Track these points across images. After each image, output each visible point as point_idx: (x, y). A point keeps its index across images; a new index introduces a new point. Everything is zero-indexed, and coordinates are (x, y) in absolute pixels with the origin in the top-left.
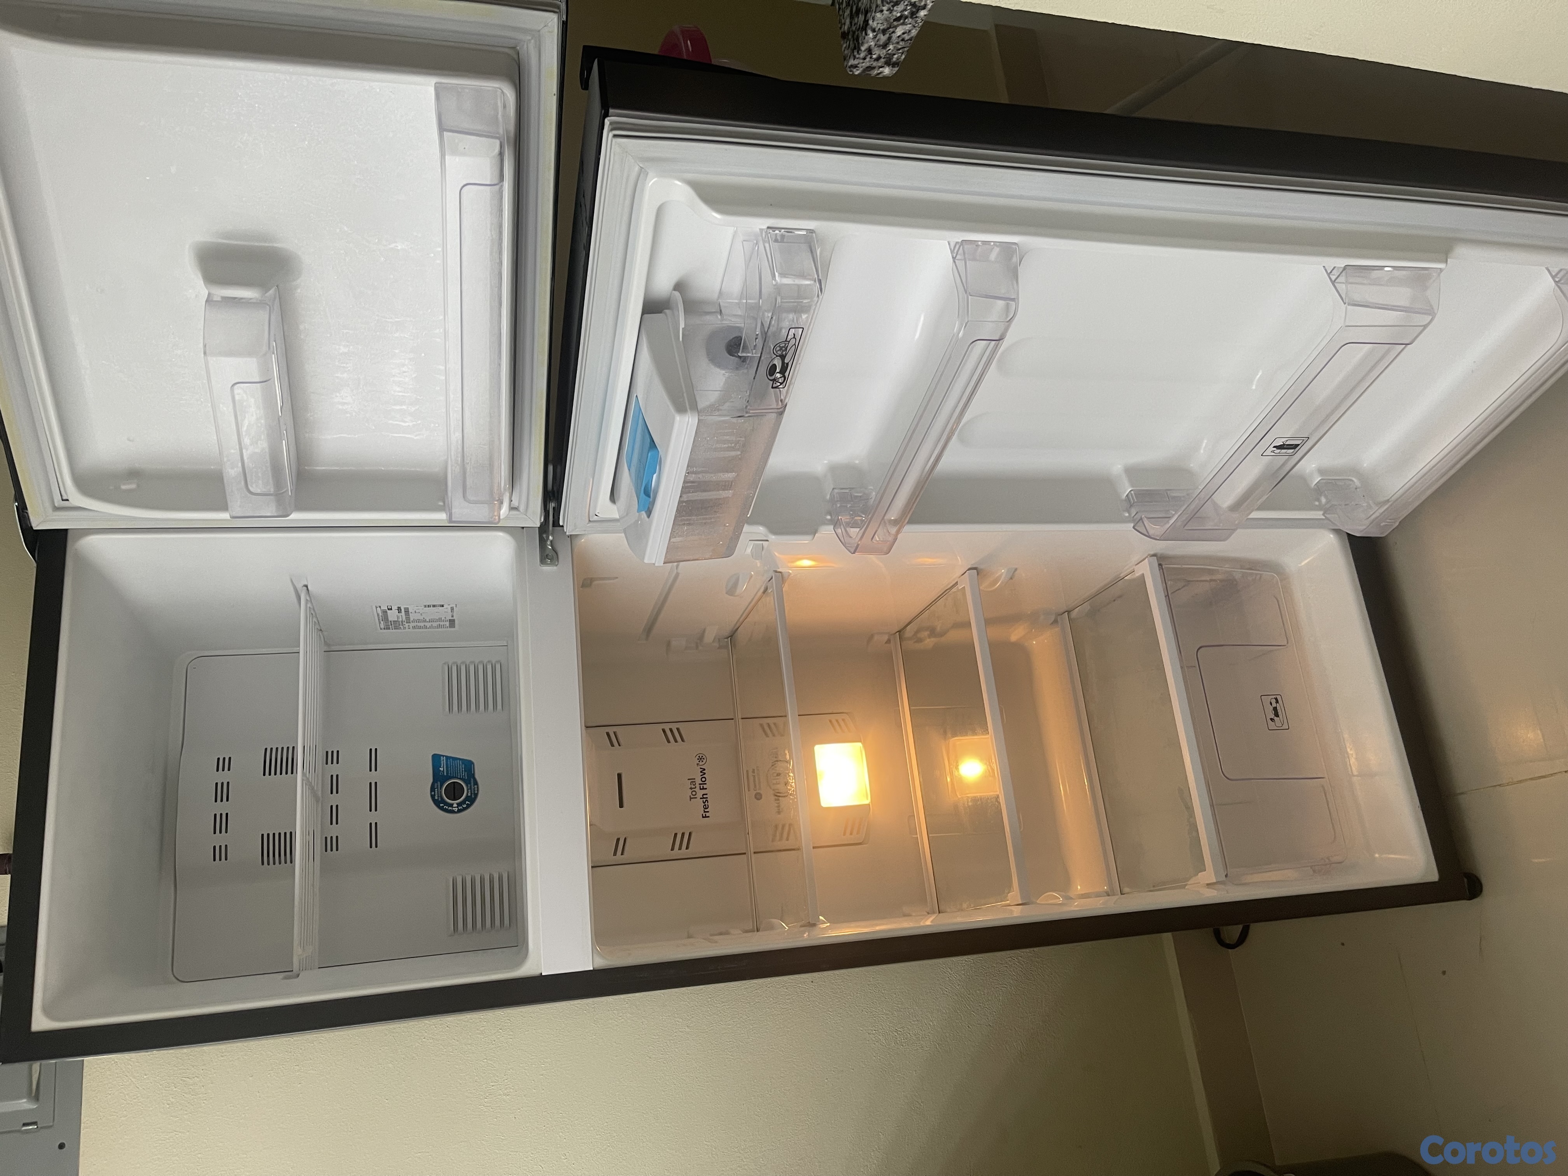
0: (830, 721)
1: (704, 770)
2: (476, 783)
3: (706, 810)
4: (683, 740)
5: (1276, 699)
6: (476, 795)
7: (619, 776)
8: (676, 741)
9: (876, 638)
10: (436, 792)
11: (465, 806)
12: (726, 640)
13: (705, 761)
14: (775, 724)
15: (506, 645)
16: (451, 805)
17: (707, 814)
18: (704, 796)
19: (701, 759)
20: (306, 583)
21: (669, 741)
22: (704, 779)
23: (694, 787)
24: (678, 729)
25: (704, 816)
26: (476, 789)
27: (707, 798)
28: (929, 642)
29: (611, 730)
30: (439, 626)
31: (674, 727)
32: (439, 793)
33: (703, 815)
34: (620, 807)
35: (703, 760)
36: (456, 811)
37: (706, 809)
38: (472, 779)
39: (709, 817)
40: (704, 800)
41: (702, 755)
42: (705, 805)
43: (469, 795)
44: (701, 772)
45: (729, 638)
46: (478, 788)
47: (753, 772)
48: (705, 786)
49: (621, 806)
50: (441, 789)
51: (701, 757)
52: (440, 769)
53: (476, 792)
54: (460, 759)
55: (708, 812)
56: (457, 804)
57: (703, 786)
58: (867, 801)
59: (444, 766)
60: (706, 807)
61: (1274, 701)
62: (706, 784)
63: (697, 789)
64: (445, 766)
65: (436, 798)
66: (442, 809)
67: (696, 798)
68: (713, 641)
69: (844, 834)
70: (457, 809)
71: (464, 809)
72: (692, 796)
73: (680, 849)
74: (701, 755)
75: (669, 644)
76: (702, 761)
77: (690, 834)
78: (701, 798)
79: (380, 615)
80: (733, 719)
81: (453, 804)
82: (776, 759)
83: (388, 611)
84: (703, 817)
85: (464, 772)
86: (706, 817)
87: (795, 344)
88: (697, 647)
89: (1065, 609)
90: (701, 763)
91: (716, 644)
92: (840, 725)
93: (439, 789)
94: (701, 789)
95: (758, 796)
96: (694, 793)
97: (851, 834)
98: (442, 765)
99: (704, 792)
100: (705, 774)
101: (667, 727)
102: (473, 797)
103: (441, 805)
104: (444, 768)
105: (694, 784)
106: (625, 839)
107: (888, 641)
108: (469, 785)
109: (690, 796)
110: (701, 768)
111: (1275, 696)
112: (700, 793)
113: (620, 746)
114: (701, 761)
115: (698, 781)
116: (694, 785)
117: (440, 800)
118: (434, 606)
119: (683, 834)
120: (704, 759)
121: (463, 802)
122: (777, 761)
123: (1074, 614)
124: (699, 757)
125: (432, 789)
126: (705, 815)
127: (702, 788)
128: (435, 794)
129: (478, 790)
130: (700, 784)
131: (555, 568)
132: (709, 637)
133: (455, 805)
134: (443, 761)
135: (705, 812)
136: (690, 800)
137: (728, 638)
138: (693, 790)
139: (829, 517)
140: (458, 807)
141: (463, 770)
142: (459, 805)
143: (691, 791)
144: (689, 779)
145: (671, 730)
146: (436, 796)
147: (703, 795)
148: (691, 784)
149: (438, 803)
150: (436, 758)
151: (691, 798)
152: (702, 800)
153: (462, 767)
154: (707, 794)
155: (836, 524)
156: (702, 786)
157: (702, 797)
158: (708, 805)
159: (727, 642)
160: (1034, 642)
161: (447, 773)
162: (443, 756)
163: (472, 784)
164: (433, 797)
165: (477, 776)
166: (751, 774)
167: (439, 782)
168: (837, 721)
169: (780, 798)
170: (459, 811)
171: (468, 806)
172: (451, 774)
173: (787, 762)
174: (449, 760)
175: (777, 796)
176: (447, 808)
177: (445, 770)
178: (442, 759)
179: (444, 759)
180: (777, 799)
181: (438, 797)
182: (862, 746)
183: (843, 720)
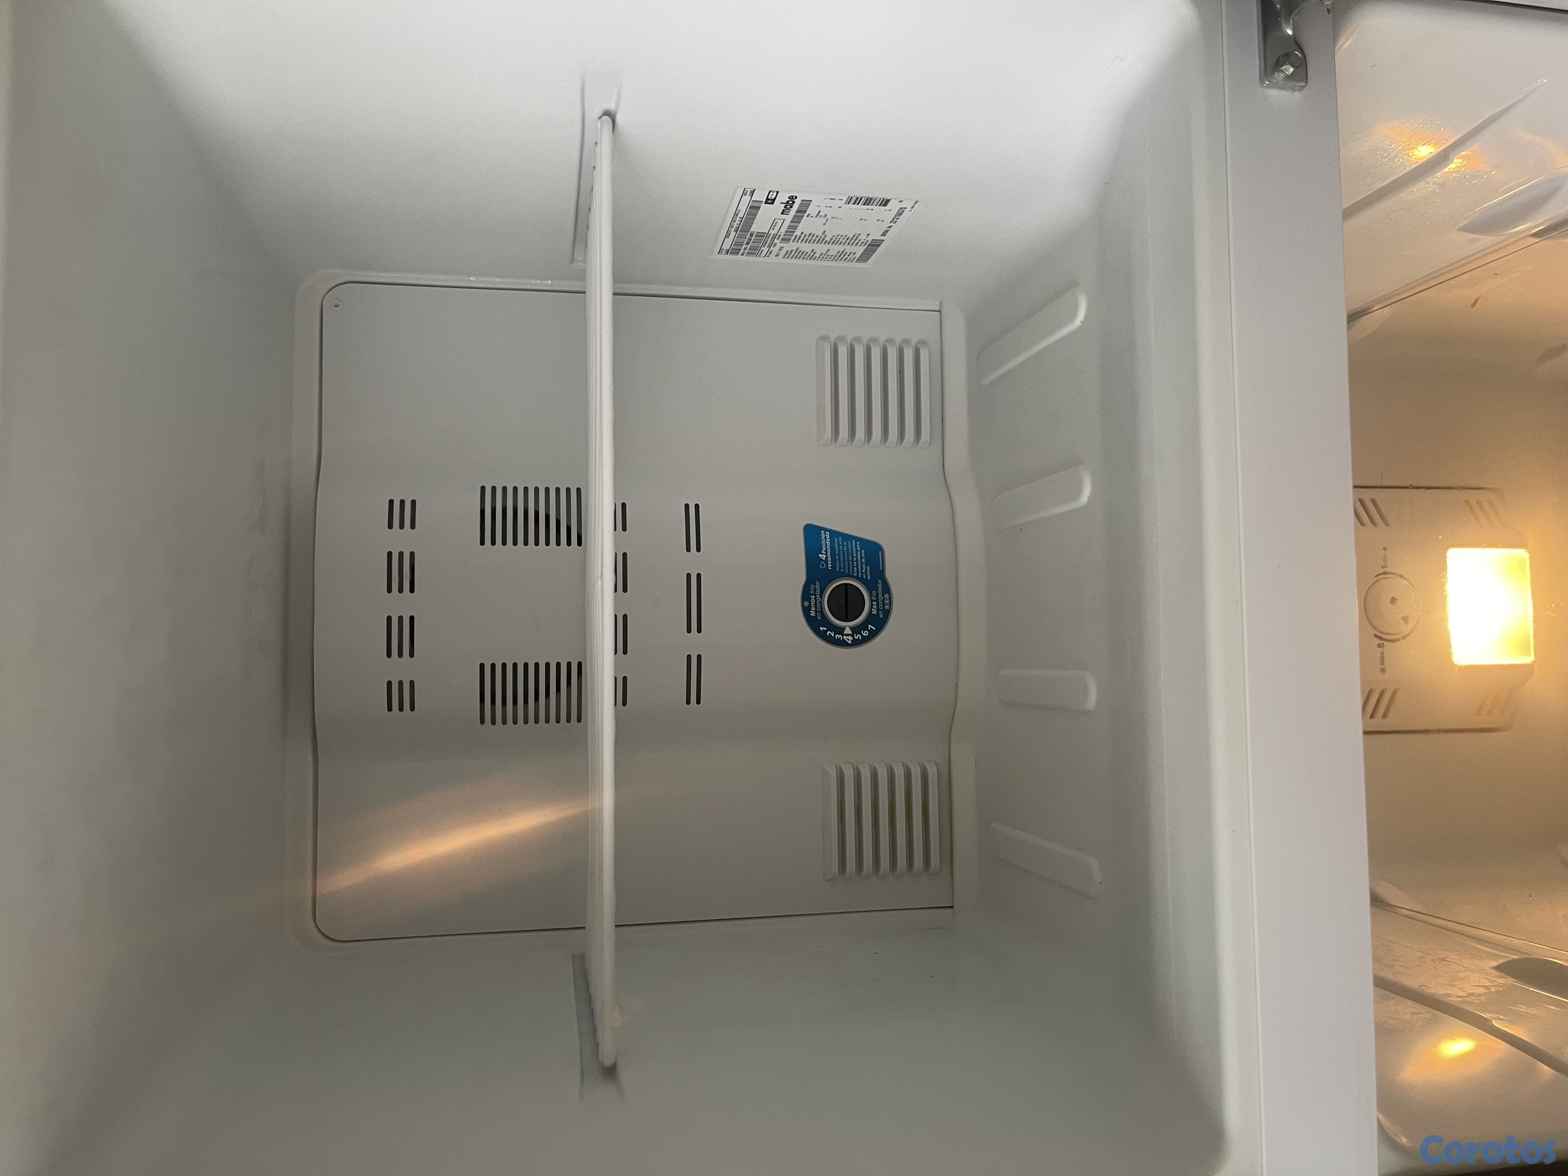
0: (1467, 502)
2: (887, 589)
6: (887, 613)
10: (813, 601)
11: (865, 633)
14: (1373, 501)
15: (937, 309)
16: (841, 630)
20: (612, 107)
26: (887, 601)
30: (841, 256)
32: (818, 603)
36: (850, 642)
38: (880, 581)
43: (874, 612)
46: (890, 599)
50: (821, 598)
52: (820, 555)
53: (887, 607)
54: (857, 539)
56: (852, 629)
58: (1528, 659)
59: (826, 551)
64: (829, 551)
65: (813, 614)
66: (822, 636)
69: (1481, 713)
70: (851, 638)
71: (865, 640)
79: (741, 215)
81: (843, 629)
82: (1382, 571)
83: (763, 205)
85: (864, 565)
92: (1486, 511)
93: (818, 596)
98: (824, 548)
102: (881, 616)
103: (821, 628)
104: (826, 555)
108: (874, 593)
117: (819, 618)
118: (868, 201)
121: (863, 626)
125: (806, 595)
128: (810, 606)
129: (890, 604)
133: (848, 631)
134: (825, 537)
140: (852, 635)
141: (863, 561)
142: (855, 630)
146: (813, 609)
149: (816, 623)
150: (812, 533)
153: (860, 555)
161: (833, 566)
162: (826, 530)
163: (880, 589)
164: (806, 611)
165: (889, 575)
167: (817, 583)
168: (1478, 502)
169: (1383, 643)
170: (856, 643)
171: (873, 635)
172: (840, 568)
173: (1401, 576)
174: (836, 540)
175: (1381, 638)
176: (833, 635)
177: (829, 559)
178: (823, 536)
179: (828, 537)
180: (1379, 646)
181: (816, 611)
182: (1527, 554)
183: (1489, 502)
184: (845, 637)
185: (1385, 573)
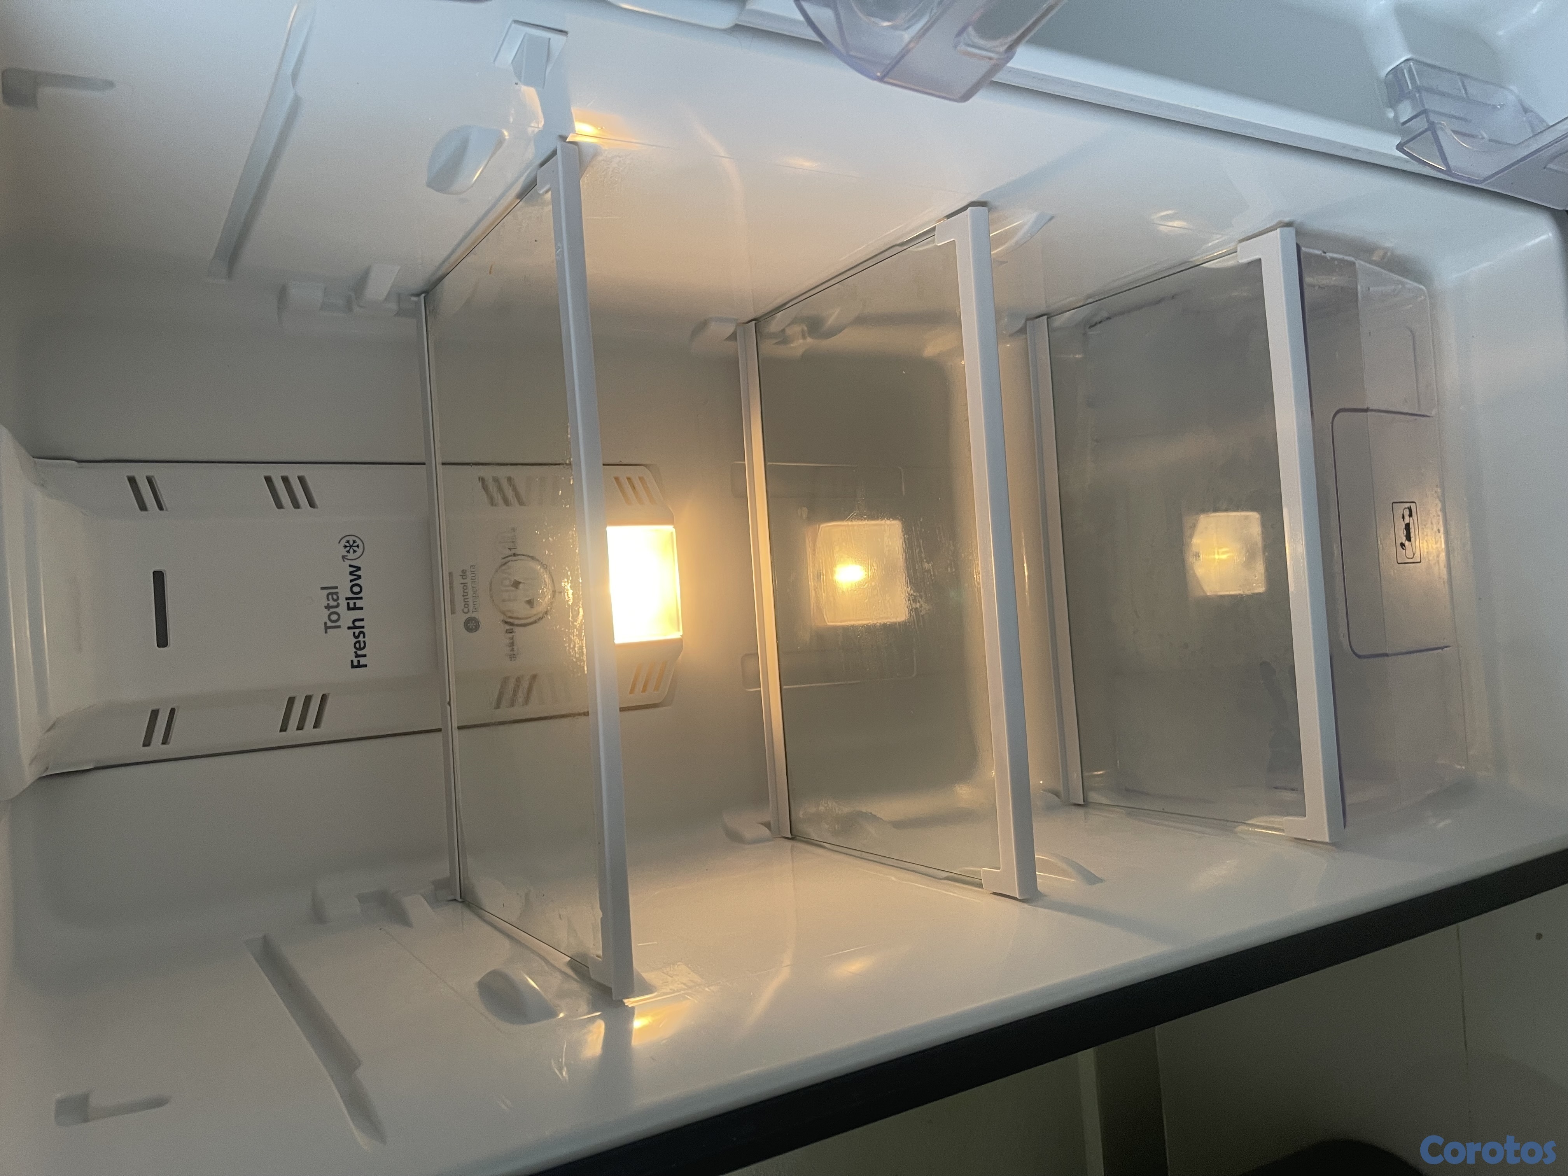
0: (616, 479)
1: (359, 569)
3: (360, 652)
4: (312, 504)
5: (1410, 509)
7: (159, 578)
8: (296, 505)
9: (713, 327)
12: (414, 299)
13: (360, 551)
14: (510, 480)
17: (363, 661)
18: (357, 624)
19: (351, 546)
21: (279, 505)
22: (356, 589)
23: (335, 604)
24: (301, 479)
25: (355, 663)
27: (363, 627)
28: (805, 346)
29: (141, 473)
31: (292, 473)
33: (352, 661)
34: (159, 646)
35: (356, 549)
37: (361, 649)
39: (365, 666)
40: (357, 631)
41: (355, 538)
42: (359, 642)
44: (351, 573)
45: (423, 295)
47: (464, 574)
48: (359, 603)
49: (162, 641)
51: (351, 543)
55: (365, 656)
57: (355, 603)
58: (677, 634)
60: (359, 646)
61: (1407, 512)
62: (361, 598)
63: (342, 609)
67: (339, 627)
68: (387, 299)
69: (631, 692)
72: (329, 624)
73: (300, 726)
74: (351, 539)
75: (282, 293)
76: (355, 551)
77: (324, 698)
78: (349, 628)
80: (424, 464)
82: (510, 553)
84: (353, 667)
86: (359, 666)
88: (349, 307)
89: (1043, 309)
90: (351, 555)
91: (393, 306)
92: (634, 488)
94: (349, 609)
95: (471, 625)
96: (334, 617)
97: (644, 690)
99: (357, 614)
100: (359, 577)
101: (275, 473)
105: (335, 597)
106: (173, 711)
107: (733, 337)
109: (325, 623)
110: (350, 566)
111: (1407, 505)
112: (348, 618)
113: (160, 508)
114: (351, 551)
115: (345, 592)
116: (334, 600)
119: (308, 699)
120: (358, 546)
123: (1057, 321)
124: (348, 542)
126: (359, 661)
127: (352, 606)
130: (347, 599)
132: (379, 287)
135: (357, 656)
136: (326, 632)
137: (418, 295)
138: (332, 610)
143: (327, 612)
144: (323, 588)
145: (285, 480)
147: (354, 621)
148: (328, 599)
151: (327, 628)
152: (352, 631)
154: (362, 620)
156: (351, 602)
157: (352, 625)
158: (364, 642)
159: (417, 304)
166: (457, 580)
168: (629, 479)
169: (516, 628)
173: (533, 558)
175: (511, 624)
180: (510, 632)
182: (674, 530)
183: (641, 479)
185: (514, 555)
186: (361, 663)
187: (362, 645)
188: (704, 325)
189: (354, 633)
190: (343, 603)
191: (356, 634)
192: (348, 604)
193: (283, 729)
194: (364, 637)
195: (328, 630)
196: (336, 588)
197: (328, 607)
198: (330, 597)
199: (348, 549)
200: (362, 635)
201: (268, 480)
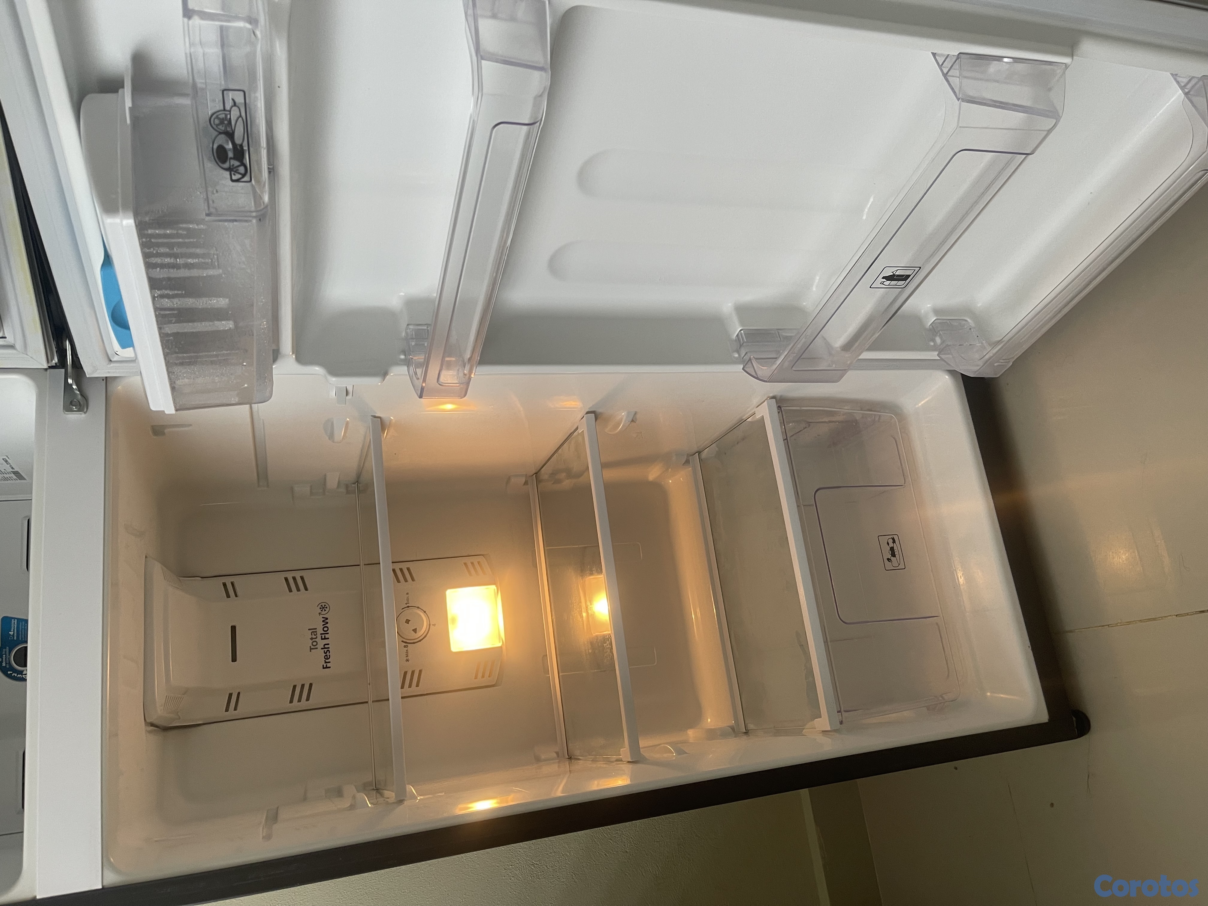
0: (465, 564)
1: (327, 619)
3: (327, 661)
4: (306, 589)
5: (893, 539)
7: (233, 628)
8: (298, 590)
9: (513, 480)
10: (4, 658)
12: (353, 485)
13: (327, 610)
14: (408, 569)
16: (21, 672)
17: (329, 665)
18: (326, 646)
19: (323, 608)
21: (290, 591)
22: (326, 629)
23: (315, 637)
24: (302, 577)
25: (325, 666)
27: (329, 648)
28: (567, 484)
29: (228, 580)
31: (298, 575)
32: (7, 659)
33: (323, 665)
34: (232, 661)
35: (325, 609)
36: (26, 678)
37: (327, 659)
39: (330, 667)
40: (326, 650)
41: (325, 604)
42: (327, 655)
44: (323, 621)
45: (356, 483)
48: (327, 636)
49: (234, 659)
50: (9, 656)
51: (323, 606)
52: (10, 633)
55: (329, 662)
57: (325, 636)
58: (499, 644)
59: (14, 630)
60: (327, 658)
61: (891, 541)
62: (328, 633)
63: (319, 639)
64: (15, 630)
65: (4, 665)
66: (10, 676)
67: (317, 648)
68: (336, 488)
69: (476, 678)
72: (312, 647)
73: (299, 701)
74: (323, 604)
75: (292, 489)
76: (325, 610)
77: (311, 685)
78: (322, 649)
84: (324, 668)
86: (327, 667)
87: (240, 116)
88: (321, 494)
89: (695, 449)
90: (323, 612)
91: (343, 490)
92: (474, 568)
93: (8, 655)
94: (322, 639)
96: (314, 644)
97: (483, 677)
98: (12, 629)
99: (326, 642)
100: (327, 623)
101: (290, 576)
103: (9, 672)
104: (14, 632)
105: (315, 633)
106: (239, 693)
107: (526, 483)
109: (310, 647)
110: (323, 618)
111: (892, 536)
112: (321, 643)
113: (236, 596)
114: (323, 610)
115: (320, 631)
116: (315, 635)
117: (8, 667)
119: (303, 686)
120: (327, 608)
122: (408, 607)
123: (704, 455)
124: (322, 606)
126: (326, 665)
127: (323, 637)
128: (2, 660)
130: (321, 634)
131: (83, 415)
132: (332, 483)
133: (25, 672)
134: (14, 624)
135: (326, 662)
136: (311, 651)
137: (353, 483)
138: (314, 640)
139: (402, 357)
144: (309, 630)
145: (294, 578)
146: (4, 662)
148: (312, 635)
149: (6, 670)
150: (6, 621)
151: (311, 649)
154: (328, 644)
155: (407, 363)
157: (323, 647)
158: (329, 655)
159: (355, 487)
160: (670, 481)
161: (18, 637)
162: (15, 618)
164: (1, 663)
167: (7, 647)
168: (472, 563)
169: (409, 645)
172: (22, 638)
173: (418, 608)
174: (21, 623)
175: (406, 642)
176: (16, 675)
177: (15, 634)
178: (13, 622)
179: (16, 622)
180: (405, 647)
181: (6, 663)
182: (496, 588)
183: (479, 563)
184: (23, 676)
186: (328, 666)
187: (328, 657)
188: (509, 479)
189: (324, 651)
190: (319, 636)
191: (325, 652)
192: (322, 636)
193: (291, 702)
194: (329, 653)
195: (312, 650)
196: (316, 629)
197: (312, 639)
198: (313, 633)
199: (321, 609)
200: (328, 652)
201: (286, 579)
